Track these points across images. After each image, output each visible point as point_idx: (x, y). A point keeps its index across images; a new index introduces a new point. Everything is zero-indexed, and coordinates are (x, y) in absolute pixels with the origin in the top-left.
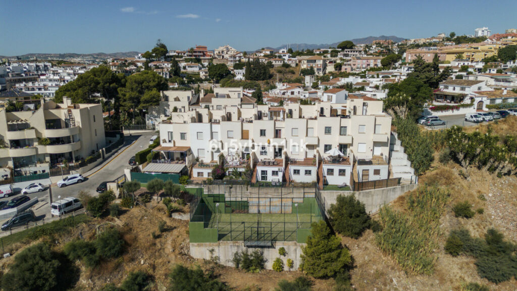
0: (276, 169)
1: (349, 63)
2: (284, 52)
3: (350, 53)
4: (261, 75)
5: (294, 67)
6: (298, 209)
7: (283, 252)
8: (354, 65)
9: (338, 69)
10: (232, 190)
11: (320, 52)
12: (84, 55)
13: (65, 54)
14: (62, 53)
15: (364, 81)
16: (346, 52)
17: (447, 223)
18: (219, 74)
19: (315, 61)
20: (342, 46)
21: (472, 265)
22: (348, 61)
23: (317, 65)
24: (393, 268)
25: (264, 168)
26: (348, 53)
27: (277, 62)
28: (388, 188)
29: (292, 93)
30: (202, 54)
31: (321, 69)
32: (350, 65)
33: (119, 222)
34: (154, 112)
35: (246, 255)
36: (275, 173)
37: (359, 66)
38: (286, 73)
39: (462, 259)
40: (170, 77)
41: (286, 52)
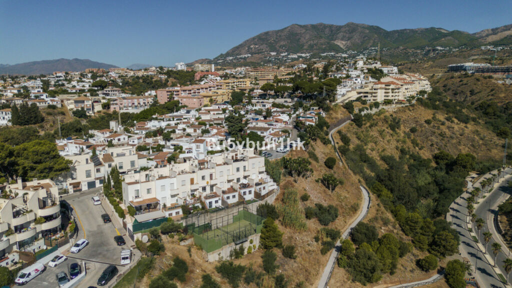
0: (217, 199)
1: (115, 102)
2: (40, 91)
3: (110, 93)
4: (32, 119)
5: (60, 108)
6: (236, 219)
7: (251, 242)
8: (121, 104)
9: (106, 108)
10: (199, 218)
11: (76, 91)
15: (168, 125)
16: (106, 91)
17: (300, 206)
19: (83, 102)
20: (97, 85)
21: (317, 221)
22: (114, 101)
23: (87, 105)
24: (294, 233)
25: (210, 200)
26: (108, 92)
27: (41, 103)
29: (119, 140)
31: (90, 109)
32: (117, 104)
34: (60, 178)
35: (235, 250)
36: (216, 202)
37: (126, 105)
38: (56, 114)
39: (313, 220)
41: (42, 92)
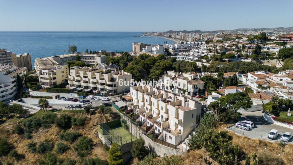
12: (268, 29)
13: (257, 29)
14: (256, 28)
18: (284, 55)
25: (141, 116)
28: (169, 148)
30: (289, 39)
33: (89, 116)
40: (252, 54)
